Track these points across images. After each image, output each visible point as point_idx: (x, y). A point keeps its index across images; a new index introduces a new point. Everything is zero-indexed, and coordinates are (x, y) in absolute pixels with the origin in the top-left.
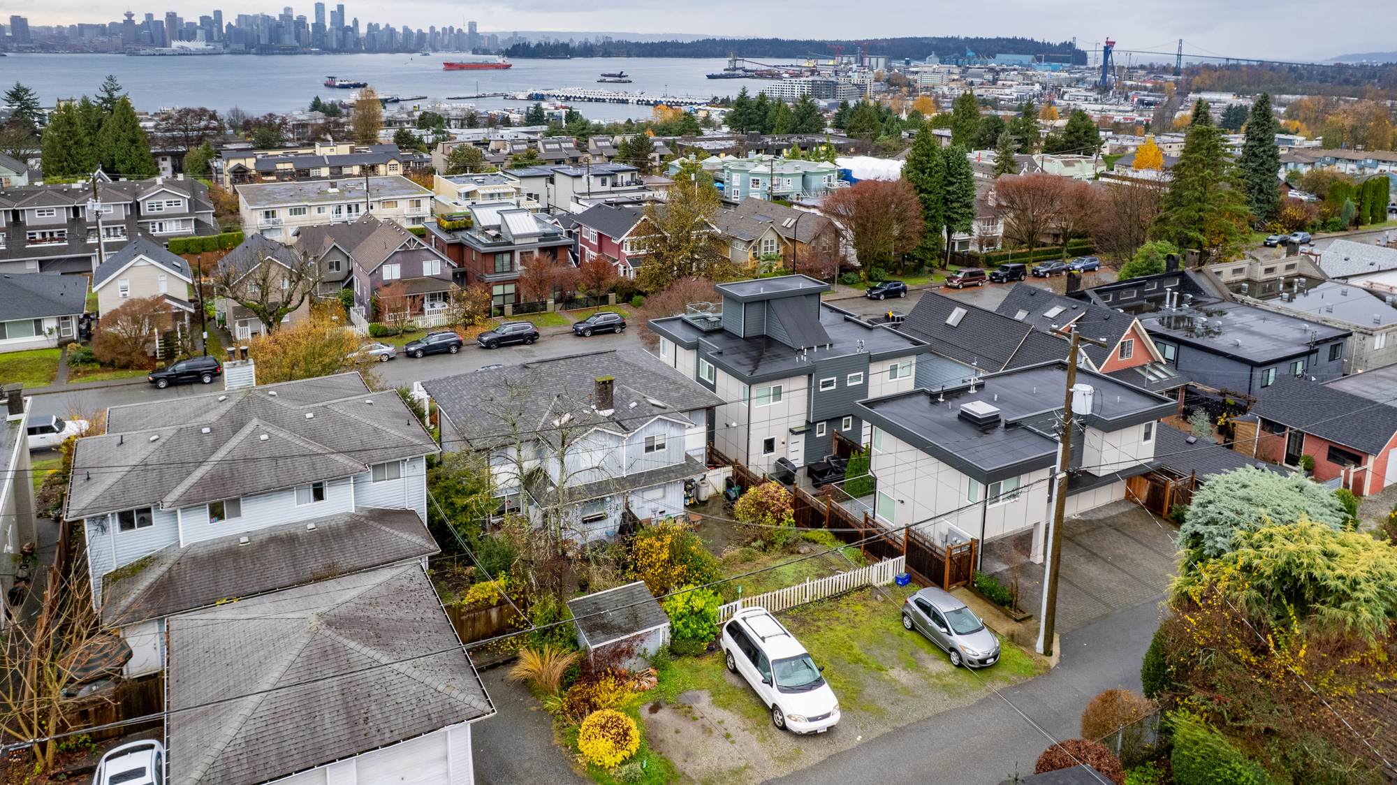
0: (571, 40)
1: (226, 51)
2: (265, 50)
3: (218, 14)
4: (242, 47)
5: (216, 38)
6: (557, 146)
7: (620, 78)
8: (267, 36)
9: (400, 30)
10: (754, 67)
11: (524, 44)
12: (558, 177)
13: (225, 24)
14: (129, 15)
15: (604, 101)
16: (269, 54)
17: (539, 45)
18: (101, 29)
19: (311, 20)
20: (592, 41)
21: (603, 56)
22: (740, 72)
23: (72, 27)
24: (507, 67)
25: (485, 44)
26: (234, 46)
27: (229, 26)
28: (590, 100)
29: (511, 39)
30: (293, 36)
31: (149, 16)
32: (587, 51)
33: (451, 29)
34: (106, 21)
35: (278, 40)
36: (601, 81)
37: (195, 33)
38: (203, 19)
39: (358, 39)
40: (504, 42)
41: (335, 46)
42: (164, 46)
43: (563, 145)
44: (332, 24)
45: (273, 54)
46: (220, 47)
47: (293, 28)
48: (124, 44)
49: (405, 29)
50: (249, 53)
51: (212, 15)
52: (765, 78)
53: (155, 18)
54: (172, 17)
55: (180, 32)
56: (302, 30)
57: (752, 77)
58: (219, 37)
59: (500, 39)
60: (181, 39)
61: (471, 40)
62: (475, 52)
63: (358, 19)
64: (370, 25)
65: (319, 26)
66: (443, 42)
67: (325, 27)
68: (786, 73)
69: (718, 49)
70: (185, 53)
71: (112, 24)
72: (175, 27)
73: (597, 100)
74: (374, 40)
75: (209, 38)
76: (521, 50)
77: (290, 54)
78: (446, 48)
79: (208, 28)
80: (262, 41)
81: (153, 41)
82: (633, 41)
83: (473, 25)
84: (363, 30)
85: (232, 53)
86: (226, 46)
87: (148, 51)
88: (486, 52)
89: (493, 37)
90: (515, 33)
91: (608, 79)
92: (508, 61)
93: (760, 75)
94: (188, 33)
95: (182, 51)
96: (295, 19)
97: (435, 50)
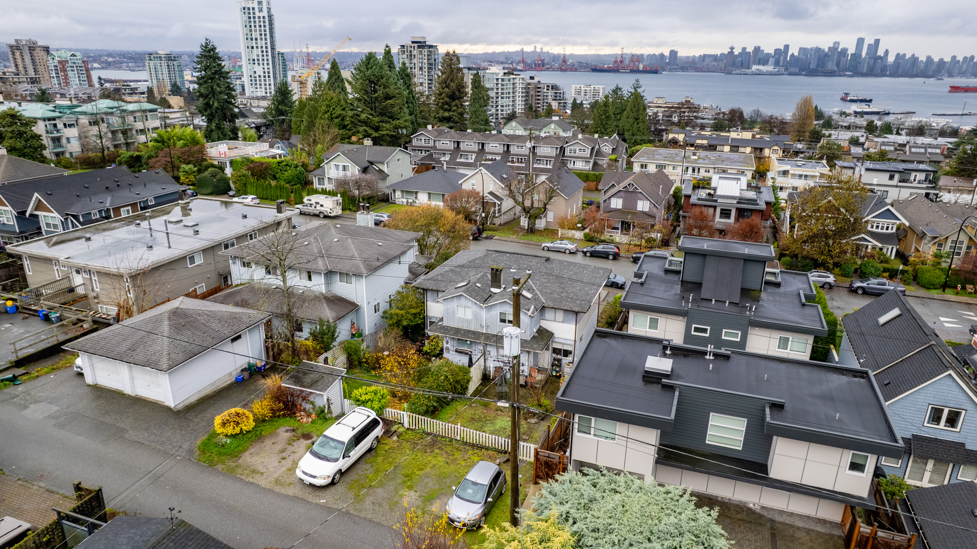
2: (812, 73)
9: (923, 59)
13: (790, 54)
14: (732, 48)
18: (715, 58)
23: (700, 56)
26: (792, 70)
27: (793, 55)
30: (835, 63)
31: (744, 49)
34: (718, 52)
35: (823, 66)
37: (768, 60)
38: (776, 50)
39: (885, 66)
42: (748, 68)
44: (867, 54)
46: (782, 69)
47: (836, 57)
50: (800, 75)
51: (782, 48)
53: (747, 50)
54: (757, 49)
56: (842, 59)
58: (783, 63)
60: (759, 64)
63: (890, 50)
66: (960, 69)
67: (861, 56)
70: (759, 73)
71: (722, 54)
72: (759, 56)
74: (898, 66)
75: (777, 64)
77: (830, 76)
78: (961, 74)
79: (778, 56)
80: (811, 67)
81: (742, 65)
85: (790, 74)
86: (786, 69)
87: (738, 72)
94: (765, 60)
95: (757, 72)
96: (839, 50)
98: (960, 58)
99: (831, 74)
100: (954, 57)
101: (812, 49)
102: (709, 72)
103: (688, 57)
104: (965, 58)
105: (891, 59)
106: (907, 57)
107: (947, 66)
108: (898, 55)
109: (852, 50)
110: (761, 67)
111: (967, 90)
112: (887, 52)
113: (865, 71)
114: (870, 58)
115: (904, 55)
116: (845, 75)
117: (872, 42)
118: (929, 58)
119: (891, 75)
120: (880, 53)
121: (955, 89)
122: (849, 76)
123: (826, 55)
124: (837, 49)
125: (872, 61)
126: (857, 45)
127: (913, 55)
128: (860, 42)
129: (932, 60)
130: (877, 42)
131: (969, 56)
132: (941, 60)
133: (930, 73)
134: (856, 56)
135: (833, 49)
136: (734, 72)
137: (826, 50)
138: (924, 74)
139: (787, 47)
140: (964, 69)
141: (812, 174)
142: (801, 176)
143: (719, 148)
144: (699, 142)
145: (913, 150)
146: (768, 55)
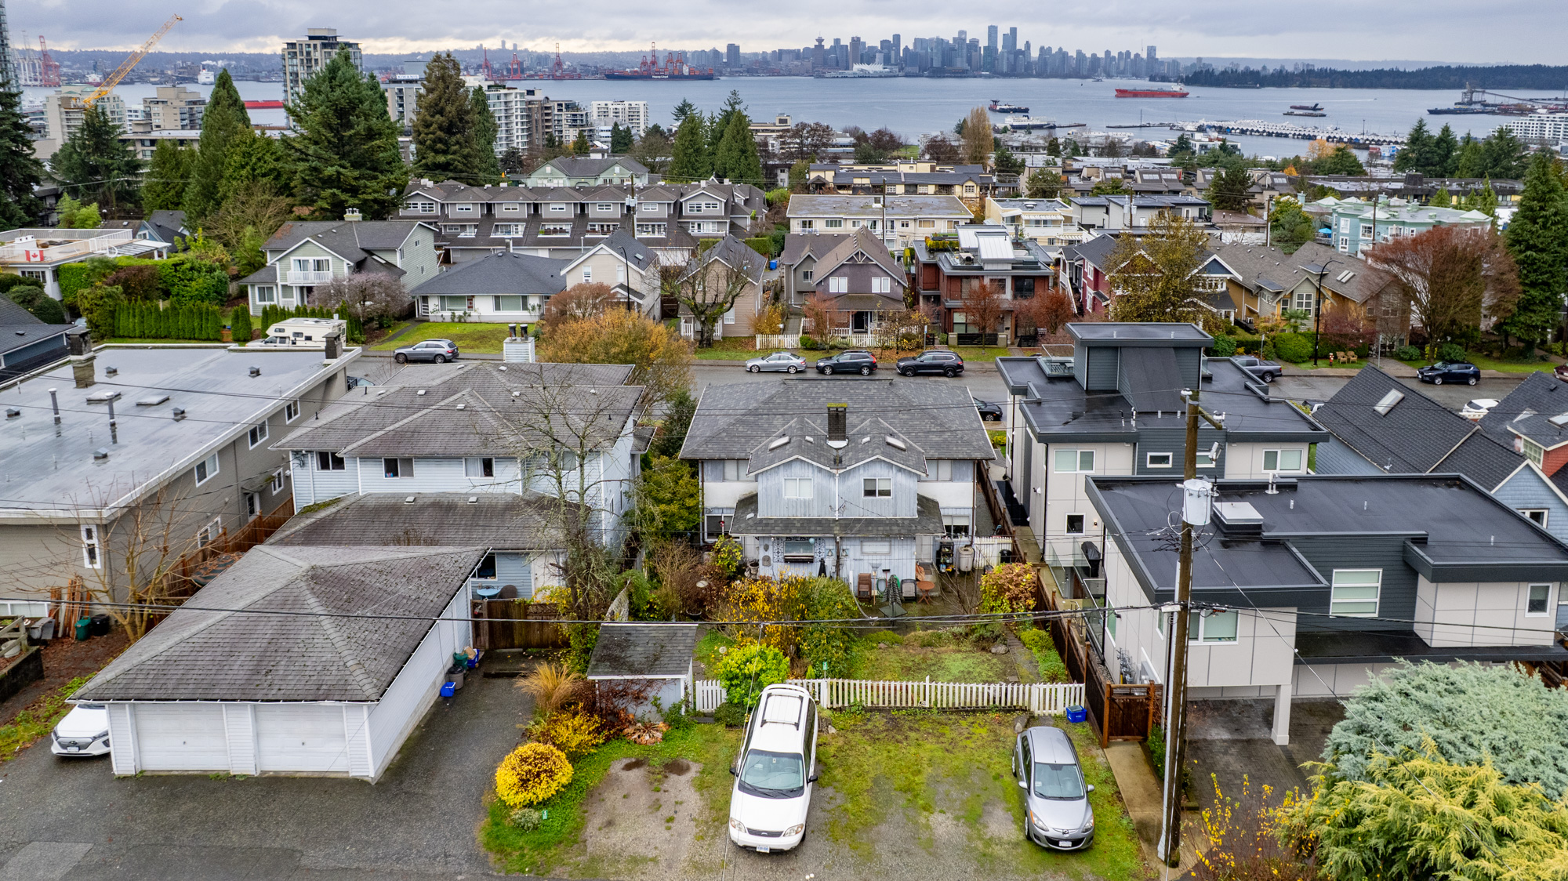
0: (1264, 68)
1: (901, 74)
2: (937, 73)
4: (916, 70)
5: (893, 61)
6: (1156, 177)
7: (1315, 111)
8: (941, 58)
9: (1073, 53)
10: (1498, 100)
11: (1207, 71)
13: (902, 48)
14: (820, 40)
15: (1286, 136)
16: (941, 77)
17: (1224, 73)
18: (796, 54)
20: (1290, 69)
21: (1300, 86)
22: (1478, 107)
23: (774, 52)
24: (1184, 95)
25: (1165, 70)
26: (909, 69)
27: (906, 49)
28: (1270, 134)
29: (1193, 65)
30: (965, 59)
31: (837, 41)
32: (1282, 79)
33: (1128, 53)
34: (799, 46)
35: (950, 64)
36: (1288, 114)
37: (875, 56)
38: (883, 42)
39: (1029, 63)
40: (1186, 68)
42: (847, 69)
43: (1164, 176)
44: (1004, 47)
45: (944, 77)
46: (896, 69)
47: (965, 51)
48: (814, 68)
50: (922, 76)
51: (891, 39)
52: (1512, 114)
53: (842, 43)
54: (856, 41)
55: (862, 55)
56: (974, 53)
57: (1493, 113)
58: (896, 60)
59: (1182, 66)
60: (862, 62)
61: (1152, 68)
62: (1152, 79)
63: (1031, 42)
66: (1118, 68)
67: (997, 50)
68: (1544, 107)
69: (1452, 79)
70: (865, 76)
71: (806, 49)
72: (859, 51)
73: (1278, 135)
74: (1046, 65)
75: (887, 61)
76: (1203, 76)
77: (960, 77)
78: (1122, 73)
79: (886, 51)
80: (935, 65)
81: (837, 65)
82: (1340, 69)
83: (1152, 50)
85: (906, 76)
86: (901, 69)
87: (833, 74)
88: (1164, 79)
89: (1175, 63)
90: (1199, 59)
91: (1297, 112)
92: (1185, 89)
93: (1505, 110)
94: (868, 57)
95: (861, 74)
96: (968, 42)
97: (1109, 76)
98: (1115, 54)
99: (961, 74)
100: (1108, 53)
101: (931, 40)
102: (790, 75)
103: (756, 54)
104: (1120, 54)
105: (1035, 54)
106: (1054, 52)
107: (1102, 63)
108: (1042, 48)
109: (983, 43)
110: (865, 67)
111: (1135, 94)
112: (1028, 45)
113: (1005, 69)
114: (1009, 53)
115: (1050, 49)
116: (981, 76)
117: (1008, 32)
118: (1079, 53)
119: (1039, 75)
120: (1020, 46)
121: (1122, 93)
122: (986, 77)
123: (952, 49)
124: (965, 40)
125: (1012, 57)
126: (990, 36)
127: (1060, 49)
128: (992, 31)
129: (1084, 56)
130: (1014, 31)
131: (1124, 51)
132: (1094, 55)
133: (1085, 73)
134: (991, 49)
135: (960, 39)
136: (827, 75)
137: (951, 42)
138: (1076, 74)
139: (897, 37)
140: (1122, 68)
141: (1054, 218)
142: (1037, 222)
143: (888, 189)
144: (857, 181)
145: (1146, 177)
146: (872, 48)
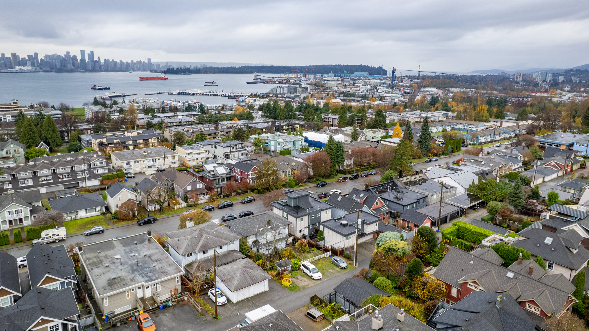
0: (190, 66)
1: (41, 71)
2: (59, 71)
3: (36, 54)
4: (48, 69)
7: (213, 84)
8: (60, 64)
9: (118, 61)
10: (265, 78)
11: (172, 68)
12: (218, 147)
13: (39, 59)
16: (61, 72)
17: (178, 69)
19: (79, 58)
20: (199, 66)
21: (204, 73)
22: (259, 81)
24: (166, 79)
25: (155, 68)
26: (45, 69)
27: (41, 59)
29: (165, 66)
30: (71, 64)
32: (198, 71)
33: (140, 61)
35: (65, 66)
36: (205, 85)
38: (29, 56)
39: (101, 66)
40: (163, 67)
41: (90, 69)
42: (12, 68)
44: (88, 59)
45: (63, 72)
46: (38, 69)
47: (71, 61)
49: (121, 61)
52: (269, 83)
54: (14, 55)
55: (19, 62)
56: (75, 62)
57: (264, 82)
58: (37, 64)
59: (161, 66)
60: (19, 65)
61: (148, 66)
62: (151, 71)
63: (100, 57)
64: (105, 60)
65: (83, 60)
66: (137, 67)
67: (85, 60)
68: (277, 81)
69: (250, 70)
70: (22, 72)
72: (17, 60)
74: (108, 66)
75: (33, 65)
76: (170, 71)
77: (71, 72)
78: (139, 69)
80: (58, 67)
81: (6, 66)
82: (216, 67)
83: (149, 60)
84: (102, 61)
87: (4, 71)
88: (156, 71)
89: (158, 65)
90: (167, 63)
91: (208, 85)
92: (166, 76)
93: (267, 82)
96: (72, 57)
97: (134, 70)
100: (132, 61)
101: (54, 55)
104: (137, 61)
107: (131, 65)
110: (22, 67)
111: (147, 79)
114: (91, 62)
115: (109, 60)
116: (80, 72)
119: (106, 71)
120: (96, 59)
121: (142, 79)
123: (65, 60)
126: (81, 54)
127: (113, 60)
128: (83, 52)
130: (92, 52)
132: (127, 62)
133: (124, 69)
135: (68, 56)
136: (1, 71)
137: (64, 57)
138: (121, 70)
146: (24, 59)
